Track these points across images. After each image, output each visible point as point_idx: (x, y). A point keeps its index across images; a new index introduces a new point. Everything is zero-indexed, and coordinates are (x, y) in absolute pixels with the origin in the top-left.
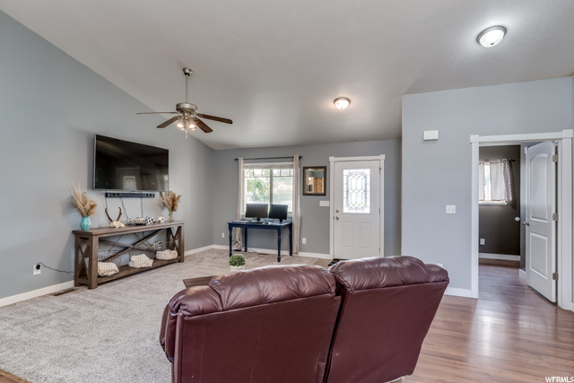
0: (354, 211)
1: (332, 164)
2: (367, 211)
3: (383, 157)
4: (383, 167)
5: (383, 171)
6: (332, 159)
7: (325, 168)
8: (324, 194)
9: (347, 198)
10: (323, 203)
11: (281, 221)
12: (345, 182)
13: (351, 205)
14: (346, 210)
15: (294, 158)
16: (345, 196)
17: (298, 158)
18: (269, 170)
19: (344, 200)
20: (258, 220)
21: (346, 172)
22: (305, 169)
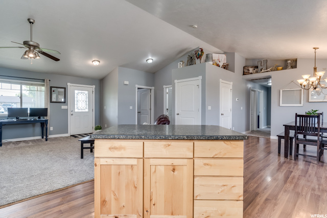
0: (81, 111)
1: (69, 87)
2: (87, 110)
3: (94, 86)
4: (94, 91)
5: (94, 93)
6: (69, 84)
7: (65, 88)
8: (65, 102)
10: (64, 107)
11: (39, 118)
12: (76, 97)
13: (79, 108)
14: (76, 110)
15: (46, 81)
16: (76, 103)
17: (48, 81)
18: (19, 86)
19: (76, 105)
20: (17, 118)
21: (76, 92)
22: (51, 87)
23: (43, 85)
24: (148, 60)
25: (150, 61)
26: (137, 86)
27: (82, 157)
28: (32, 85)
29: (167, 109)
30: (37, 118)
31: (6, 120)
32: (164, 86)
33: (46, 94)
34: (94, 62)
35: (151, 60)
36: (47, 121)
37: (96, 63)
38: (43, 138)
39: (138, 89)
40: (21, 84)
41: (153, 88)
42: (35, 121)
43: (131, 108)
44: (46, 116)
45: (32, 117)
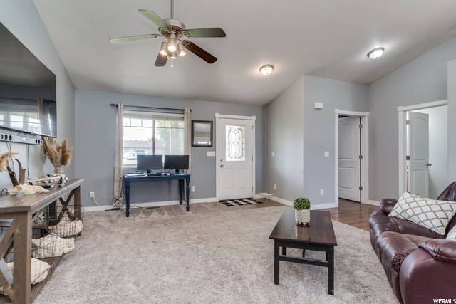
0: (234, 160)
1: (217, 119)
2: (243, 159)
3: (254, 118)
4: (254, 125)
5: (254, 129)
6: (217, 115)
7: (211, 122)
8: (211, 146)
9: (229, 149)
10: (210, 154)
11: (177, 172)
12: (227, 136)
13: (232, 155)
14: (228, 159)
15: (186, 111)
16: (227, 147)
17: (189, 111)
18: (152, 121)
19: (227, 151)
20: (149, 172)
21: (228, 127)
22: (193, 122)
23: (182, 119)
24: (372, 51)
25: (377, 54)
26: (338, 112)
27: (277, 282)
28: (167, 118)
29: (408, 158)
30: (173, 171)
31: (135, 175)
32: (400, 109)
33: (186, 133)
34: (263, 69)
35: (378, 51)
36: (188, 177)
37: (267, 72)
38: (181, 203)
39: (340, 116)
40: (154, 118)
41: (367, 114)
42: (172, 177)
43: (327, 154)
44: (187, 168)
45: (167, 170)
